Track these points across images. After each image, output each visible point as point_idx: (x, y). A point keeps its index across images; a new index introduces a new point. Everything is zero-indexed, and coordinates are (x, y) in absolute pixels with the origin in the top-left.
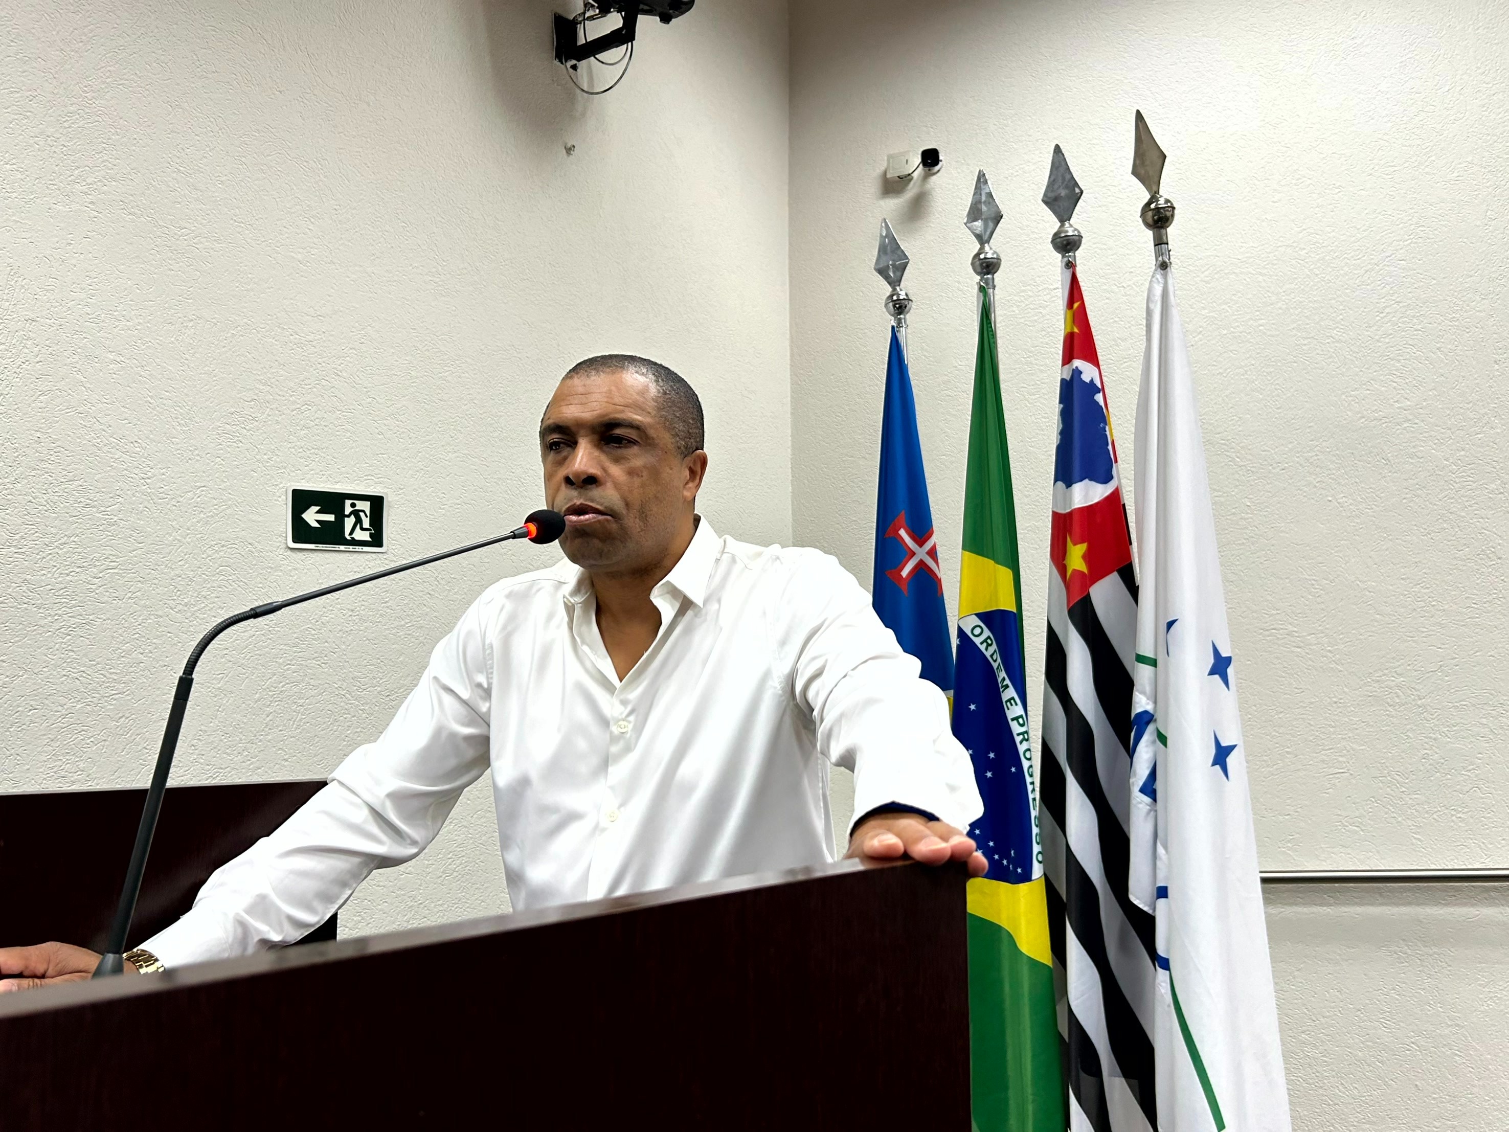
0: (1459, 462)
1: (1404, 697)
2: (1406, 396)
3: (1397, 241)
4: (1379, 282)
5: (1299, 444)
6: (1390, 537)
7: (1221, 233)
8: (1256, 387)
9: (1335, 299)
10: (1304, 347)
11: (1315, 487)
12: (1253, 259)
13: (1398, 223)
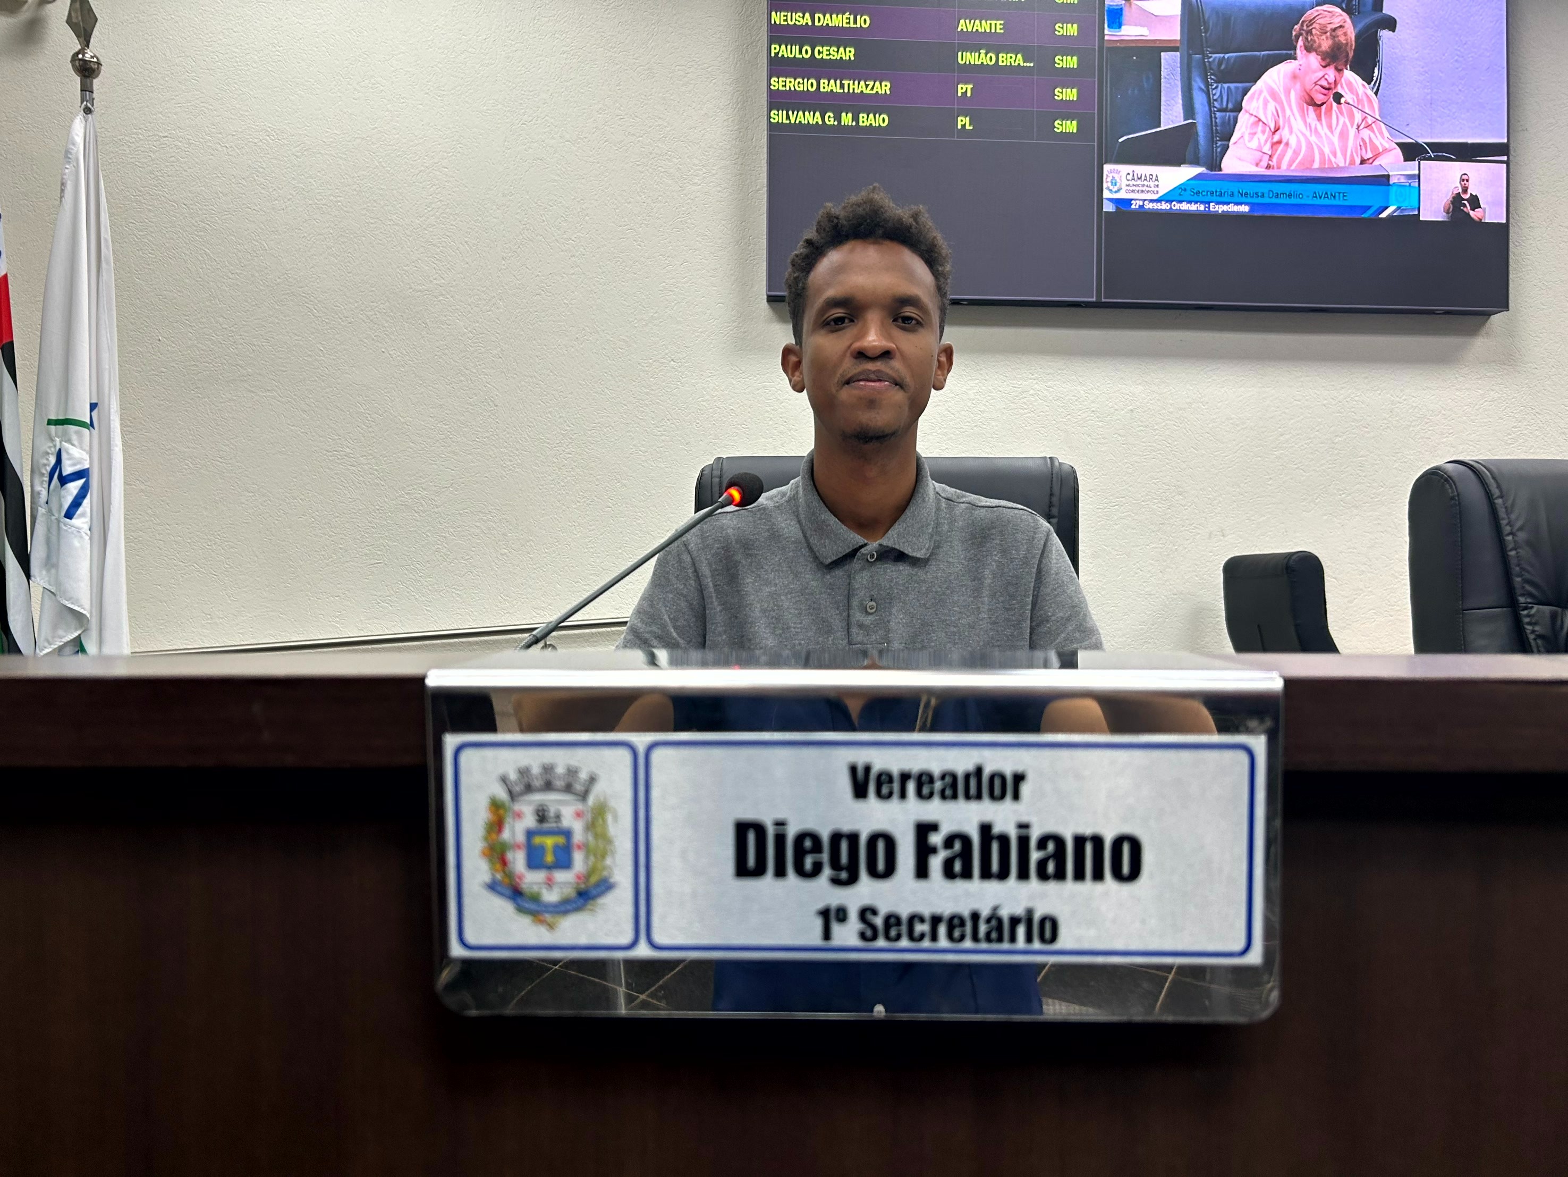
0: (475, 331)
1: (426, 506)
2: (442, 276)
3: (443, 152)
4: (429, 183)
5: (363, 303)
6: (425, 384)
7: (311, 117)
8: (333, 253)
9: (396, 189)
10: (371, 226)
11: (373, 339)
12: (335, 144)
13: (444, 137)
